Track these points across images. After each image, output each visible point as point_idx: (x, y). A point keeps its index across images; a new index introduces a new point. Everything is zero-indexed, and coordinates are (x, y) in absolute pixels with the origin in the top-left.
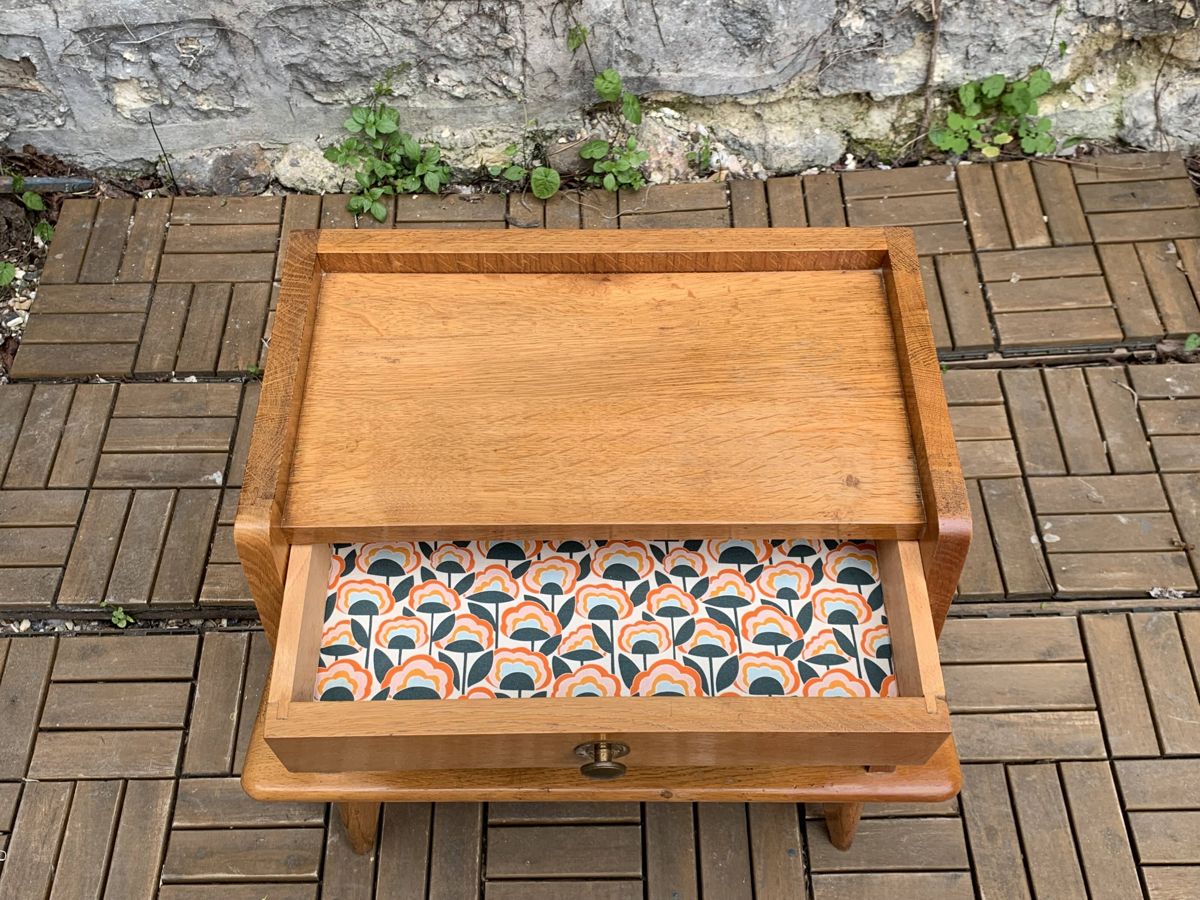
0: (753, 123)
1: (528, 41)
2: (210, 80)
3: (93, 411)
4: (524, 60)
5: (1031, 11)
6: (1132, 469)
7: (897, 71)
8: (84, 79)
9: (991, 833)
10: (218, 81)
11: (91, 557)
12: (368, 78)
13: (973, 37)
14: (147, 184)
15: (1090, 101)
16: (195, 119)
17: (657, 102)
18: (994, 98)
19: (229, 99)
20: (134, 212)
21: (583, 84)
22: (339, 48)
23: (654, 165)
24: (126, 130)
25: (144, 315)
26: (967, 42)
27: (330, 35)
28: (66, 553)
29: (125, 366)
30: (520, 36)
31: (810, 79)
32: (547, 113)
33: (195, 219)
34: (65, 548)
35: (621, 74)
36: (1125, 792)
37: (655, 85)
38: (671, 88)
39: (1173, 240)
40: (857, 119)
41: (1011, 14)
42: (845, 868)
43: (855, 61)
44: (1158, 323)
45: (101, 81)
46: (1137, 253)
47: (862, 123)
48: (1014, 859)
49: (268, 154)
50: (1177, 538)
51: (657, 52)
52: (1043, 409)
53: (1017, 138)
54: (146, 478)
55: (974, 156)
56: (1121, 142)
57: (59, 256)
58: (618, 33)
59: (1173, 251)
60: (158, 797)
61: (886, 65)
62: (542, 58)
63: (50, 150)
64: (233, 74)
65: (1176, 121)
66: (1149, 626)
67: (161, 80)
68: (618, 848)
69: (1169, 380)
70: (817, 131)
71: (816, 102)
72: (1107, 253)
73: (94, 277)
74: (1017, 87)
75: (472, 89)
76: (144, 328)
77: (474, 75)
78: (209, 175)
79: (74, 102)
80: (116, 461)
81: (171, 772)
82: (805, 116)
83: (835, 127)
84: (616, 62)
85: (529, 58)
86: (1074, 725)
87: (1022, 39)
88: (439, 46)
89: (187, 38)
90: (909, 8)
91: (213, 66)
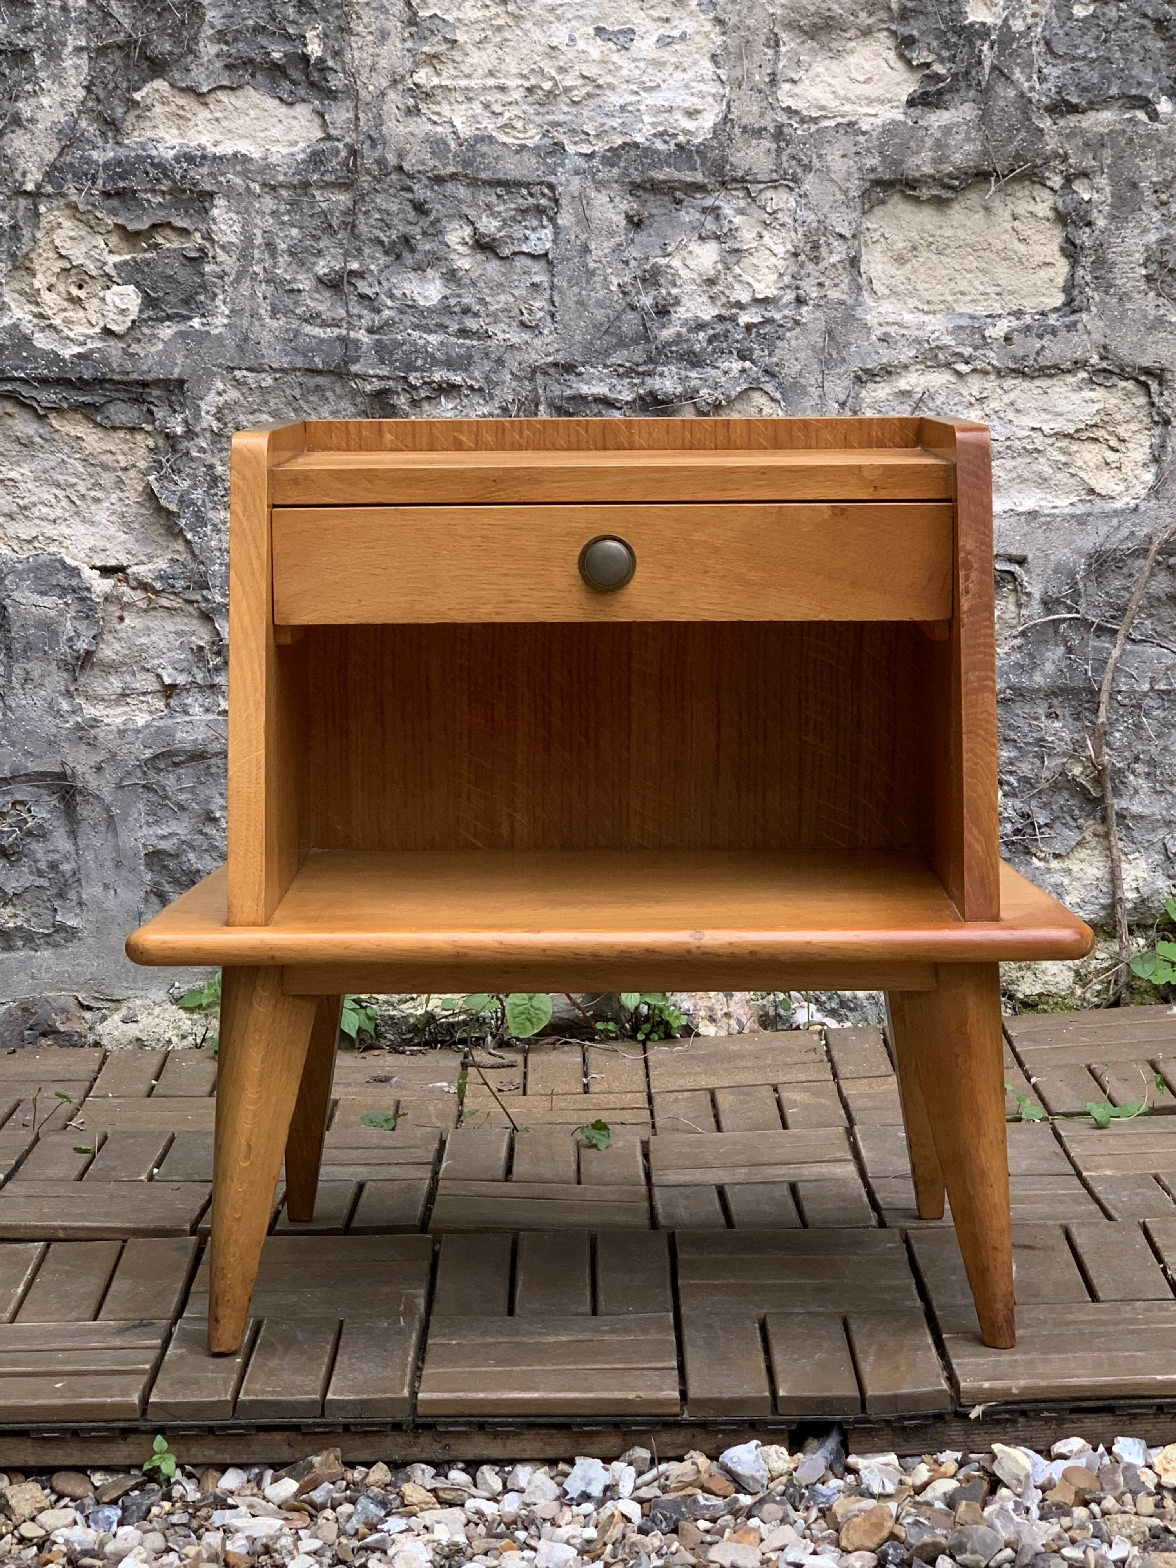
2: (29, 880)
7: (1066, 881)
10: (41, 882)
19: (50, 912)
23: (702, 1013)
26: (1161, 833)
27: (222, 802)
47: (1029, 974)
49: (88, 1015)
61: (1048, 870)
64: (66, 867)
89: (14, 804)
90: (1063, 774)
91: (40, 855)
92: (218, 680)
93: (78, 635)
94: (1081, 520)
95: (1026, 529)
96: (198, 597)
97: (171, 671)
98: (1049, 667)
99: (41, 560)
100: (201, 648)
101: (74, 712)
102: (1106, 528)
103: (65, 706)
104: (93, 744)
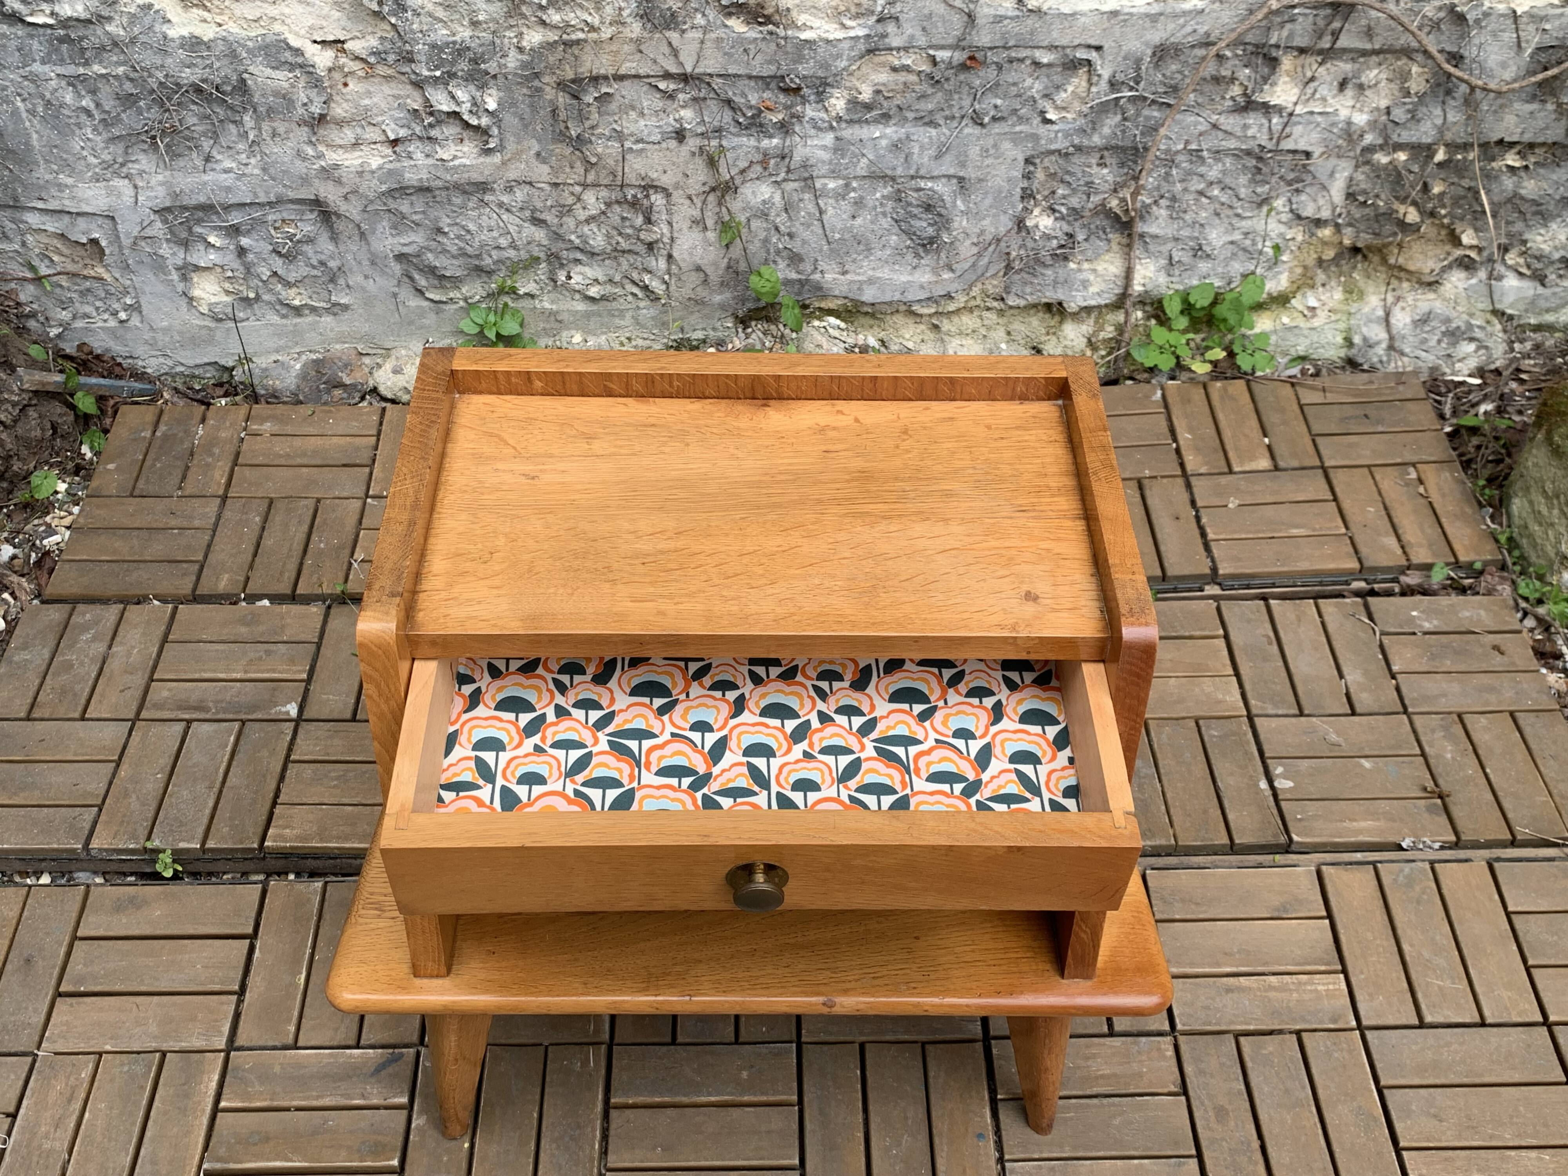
0: (930, 335)
1: (675, 235)
2: (304, 271)
3: (144, 634)
4: (670, 257)
5: (1240, 211)
6: (1376, 710)
7: (1092, 277)
8: (159, 265)
9: (1221, 1113)
10: (315, 272)
11: (134, 796)
12: (490, 273)
13: (1176, 239)
14: (220, 391)
15: (1313, 317)
16: (284, 316)
17: (820, 309)
18: (1203, 308)
19: (326, 293)
20: (203, 420)
21: (736, 286)
22: (459, 237)
24: (202, 327)
25: (210, 532)
26: (1169, 246)
27: (448, 221)
28: (103, 792)
29: (185, 586)
30: (665, 229)
31: (994, 286)
32: (694, 319)
33: (276, 429)
34: (103, 786)
35: (780, 275)
36: (1379, 1066)
37: (819, 290)
38: (837, 293)
39: (1414, 465)
40: (1048, 334)
41: (1217, 214)
42: (1045, 1155)
43: (1044, 265)
44: (1399, 551)
45: (178, 269)
46: (1373, 478)
47: (1054, 338)
48: (1249, 1145)
49: (367, 360)
50: (1430, 785)
51: (821, 251)
52: (1270, 644)
53: (1231, 355)
54: (206, 709)
55: (1185, 376)
56: (1352, 364)
57: (111, 466)
58: (777, 229)
59: (1413, 475)
60: (203, 1072)
61: (1080, 270)
62: (691, 254)
63: (108, 350)
64: (333, 264)
65: (1411, 339)
66: (1401, 878)
67: (248, 269)
68: (769, 1132)
69: (1414, 613)
70: (1003, 346)
71: (1001, 313)
72: (1338, 478)
73: (152, 489)
74: (1229, 296)
75: (609, 289)
76: (209, 546)
77: (611, 272)
78: (295, 381)
79: (144, 293)
80: (169, 690)
81: (221, 1044)
82: (989, 329)
83: (1022, 342)
84: (775, 262)
85: (675, 254)
86: (1316, 991)
87: (1232, 243)
88: (573, 237)
89: (283, 221)
90: (1103, 205)
91: (310, 253)
92: (433, 133)
93: (311, 101)
94: (1154, 18)
95: (1106, 25)
96: (408, 70)
97: (393, 126)
98: (1106, 131)
99: (268, 40)
100: (416, 111)
101: (319, 157)
102: (1173, 26)
103: (310, 151)
104: (338, 182)
